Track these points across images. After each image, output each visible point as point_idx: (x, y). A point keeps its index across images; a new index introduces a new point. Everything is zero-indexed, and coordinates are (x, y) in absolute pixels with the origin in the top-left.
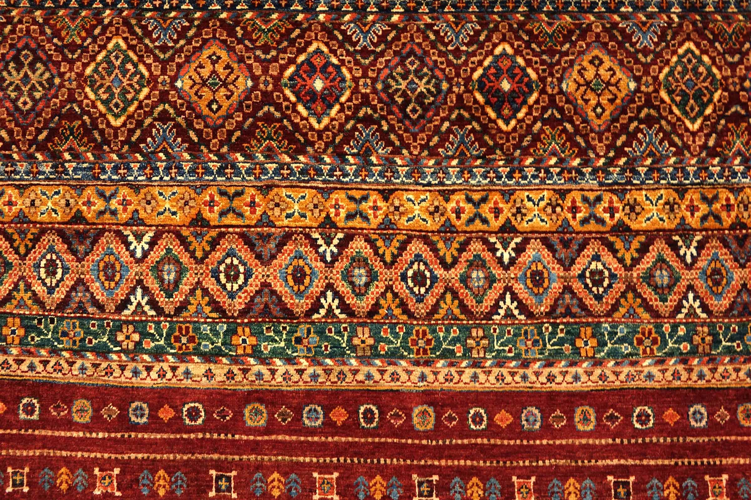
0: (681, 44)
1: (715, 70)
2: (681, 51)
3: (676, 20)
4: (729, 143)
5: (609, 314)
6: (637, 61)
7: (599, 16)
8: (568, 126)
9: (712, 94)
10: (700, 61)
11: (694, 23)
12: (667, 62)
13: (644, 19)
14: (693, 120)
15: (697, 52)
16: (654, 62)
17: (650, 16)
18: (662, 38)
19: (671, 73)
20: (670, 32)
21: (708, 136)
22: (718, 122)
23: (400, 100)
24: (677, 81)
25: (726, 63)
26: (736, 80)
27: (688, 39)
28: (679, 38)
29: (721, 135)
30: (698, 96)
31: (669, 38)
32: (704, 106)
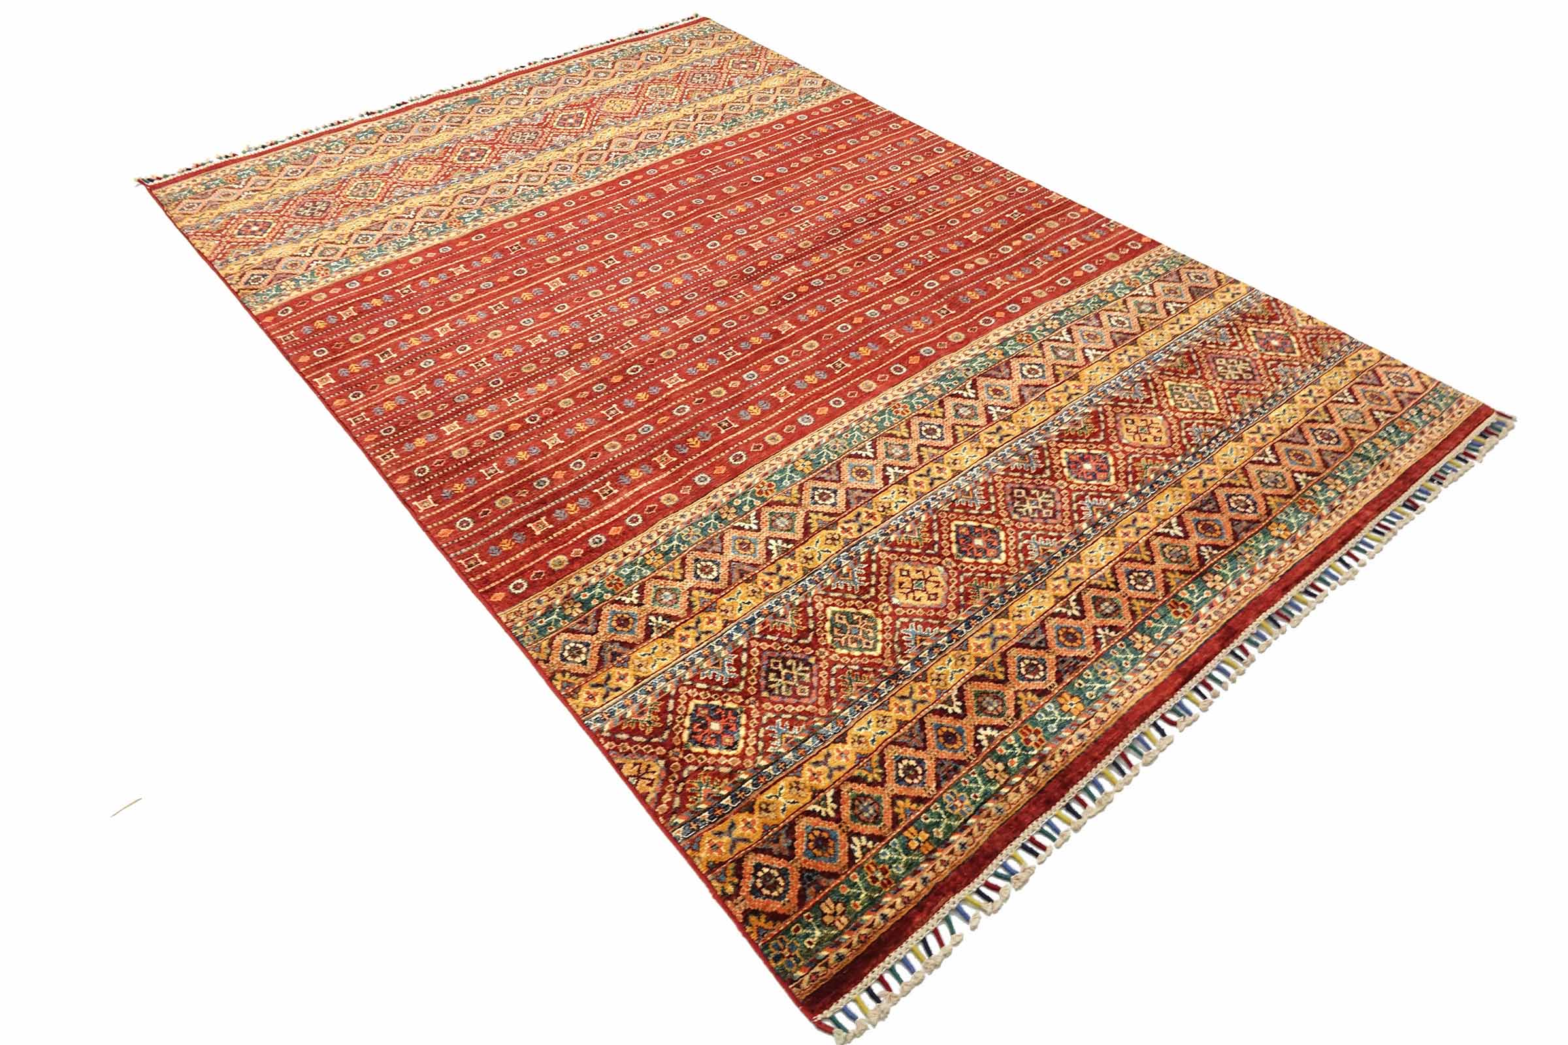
0: (883, 649)
1: (845, 651)
2: (880, 645)
3: (901, 662)
4: (797, 617)
5: (801, 485)
6: (905, 616)
7: (957, 623)
8: (916, 551)
9: (834, 636)
10: (860, 649)
11: (886, 668)
12: (883, 632)
13: (924, 643)
14: (834, 613)
15: (867, 653)
16: (893, 624)
17: (922, 648)
18: (901, 643)
19: (874, 628)
20: (899, 650)
21: (816, 612)
22: (815, 624)
23: (1033, 492)
24: (866, 627)
25: (839, 662)
26: (822, 657)
27: (881, 656)
28: (888, 651)
29: (806, 618)
30: (843, 629)
31: (896, 646)
32: (832, 627)
